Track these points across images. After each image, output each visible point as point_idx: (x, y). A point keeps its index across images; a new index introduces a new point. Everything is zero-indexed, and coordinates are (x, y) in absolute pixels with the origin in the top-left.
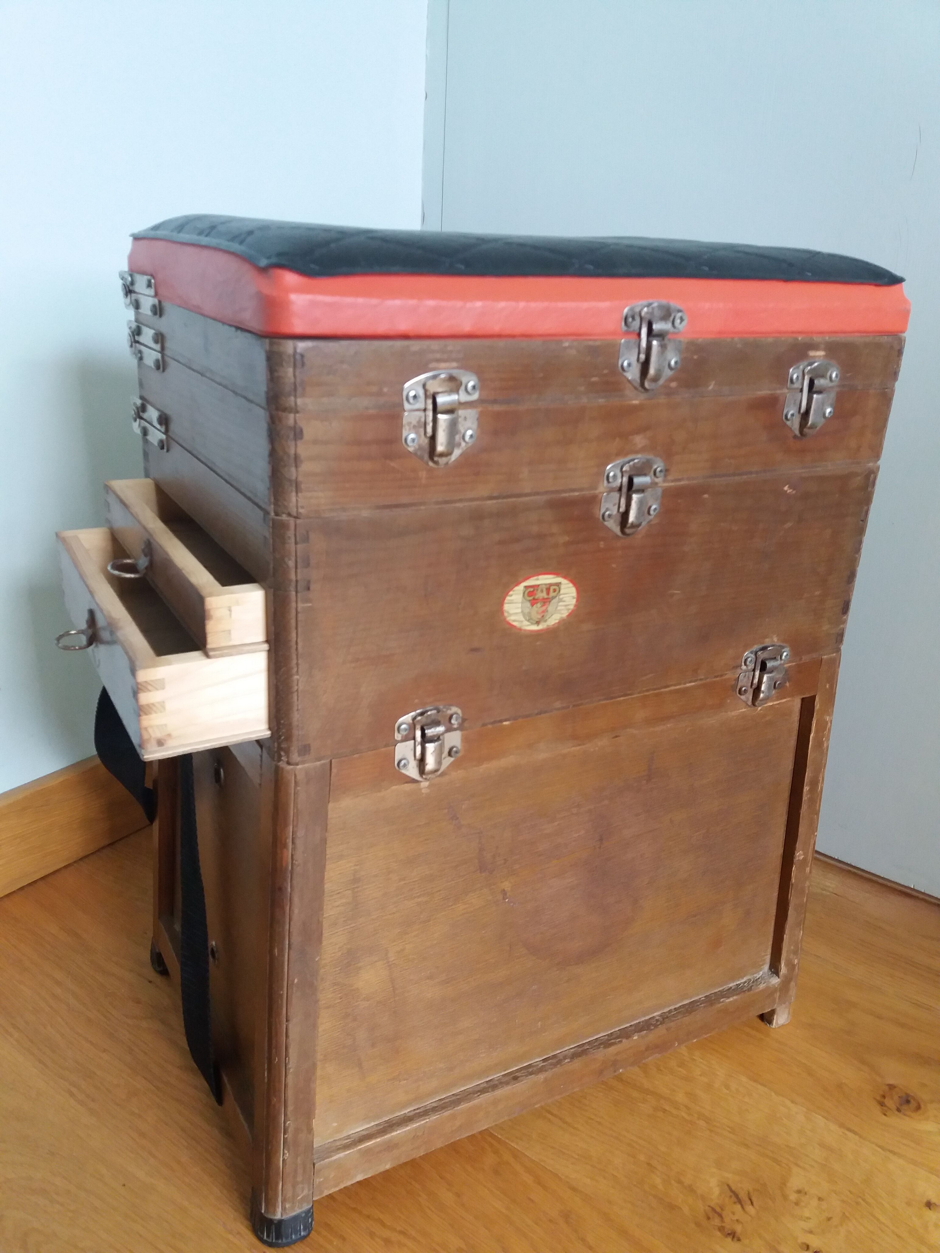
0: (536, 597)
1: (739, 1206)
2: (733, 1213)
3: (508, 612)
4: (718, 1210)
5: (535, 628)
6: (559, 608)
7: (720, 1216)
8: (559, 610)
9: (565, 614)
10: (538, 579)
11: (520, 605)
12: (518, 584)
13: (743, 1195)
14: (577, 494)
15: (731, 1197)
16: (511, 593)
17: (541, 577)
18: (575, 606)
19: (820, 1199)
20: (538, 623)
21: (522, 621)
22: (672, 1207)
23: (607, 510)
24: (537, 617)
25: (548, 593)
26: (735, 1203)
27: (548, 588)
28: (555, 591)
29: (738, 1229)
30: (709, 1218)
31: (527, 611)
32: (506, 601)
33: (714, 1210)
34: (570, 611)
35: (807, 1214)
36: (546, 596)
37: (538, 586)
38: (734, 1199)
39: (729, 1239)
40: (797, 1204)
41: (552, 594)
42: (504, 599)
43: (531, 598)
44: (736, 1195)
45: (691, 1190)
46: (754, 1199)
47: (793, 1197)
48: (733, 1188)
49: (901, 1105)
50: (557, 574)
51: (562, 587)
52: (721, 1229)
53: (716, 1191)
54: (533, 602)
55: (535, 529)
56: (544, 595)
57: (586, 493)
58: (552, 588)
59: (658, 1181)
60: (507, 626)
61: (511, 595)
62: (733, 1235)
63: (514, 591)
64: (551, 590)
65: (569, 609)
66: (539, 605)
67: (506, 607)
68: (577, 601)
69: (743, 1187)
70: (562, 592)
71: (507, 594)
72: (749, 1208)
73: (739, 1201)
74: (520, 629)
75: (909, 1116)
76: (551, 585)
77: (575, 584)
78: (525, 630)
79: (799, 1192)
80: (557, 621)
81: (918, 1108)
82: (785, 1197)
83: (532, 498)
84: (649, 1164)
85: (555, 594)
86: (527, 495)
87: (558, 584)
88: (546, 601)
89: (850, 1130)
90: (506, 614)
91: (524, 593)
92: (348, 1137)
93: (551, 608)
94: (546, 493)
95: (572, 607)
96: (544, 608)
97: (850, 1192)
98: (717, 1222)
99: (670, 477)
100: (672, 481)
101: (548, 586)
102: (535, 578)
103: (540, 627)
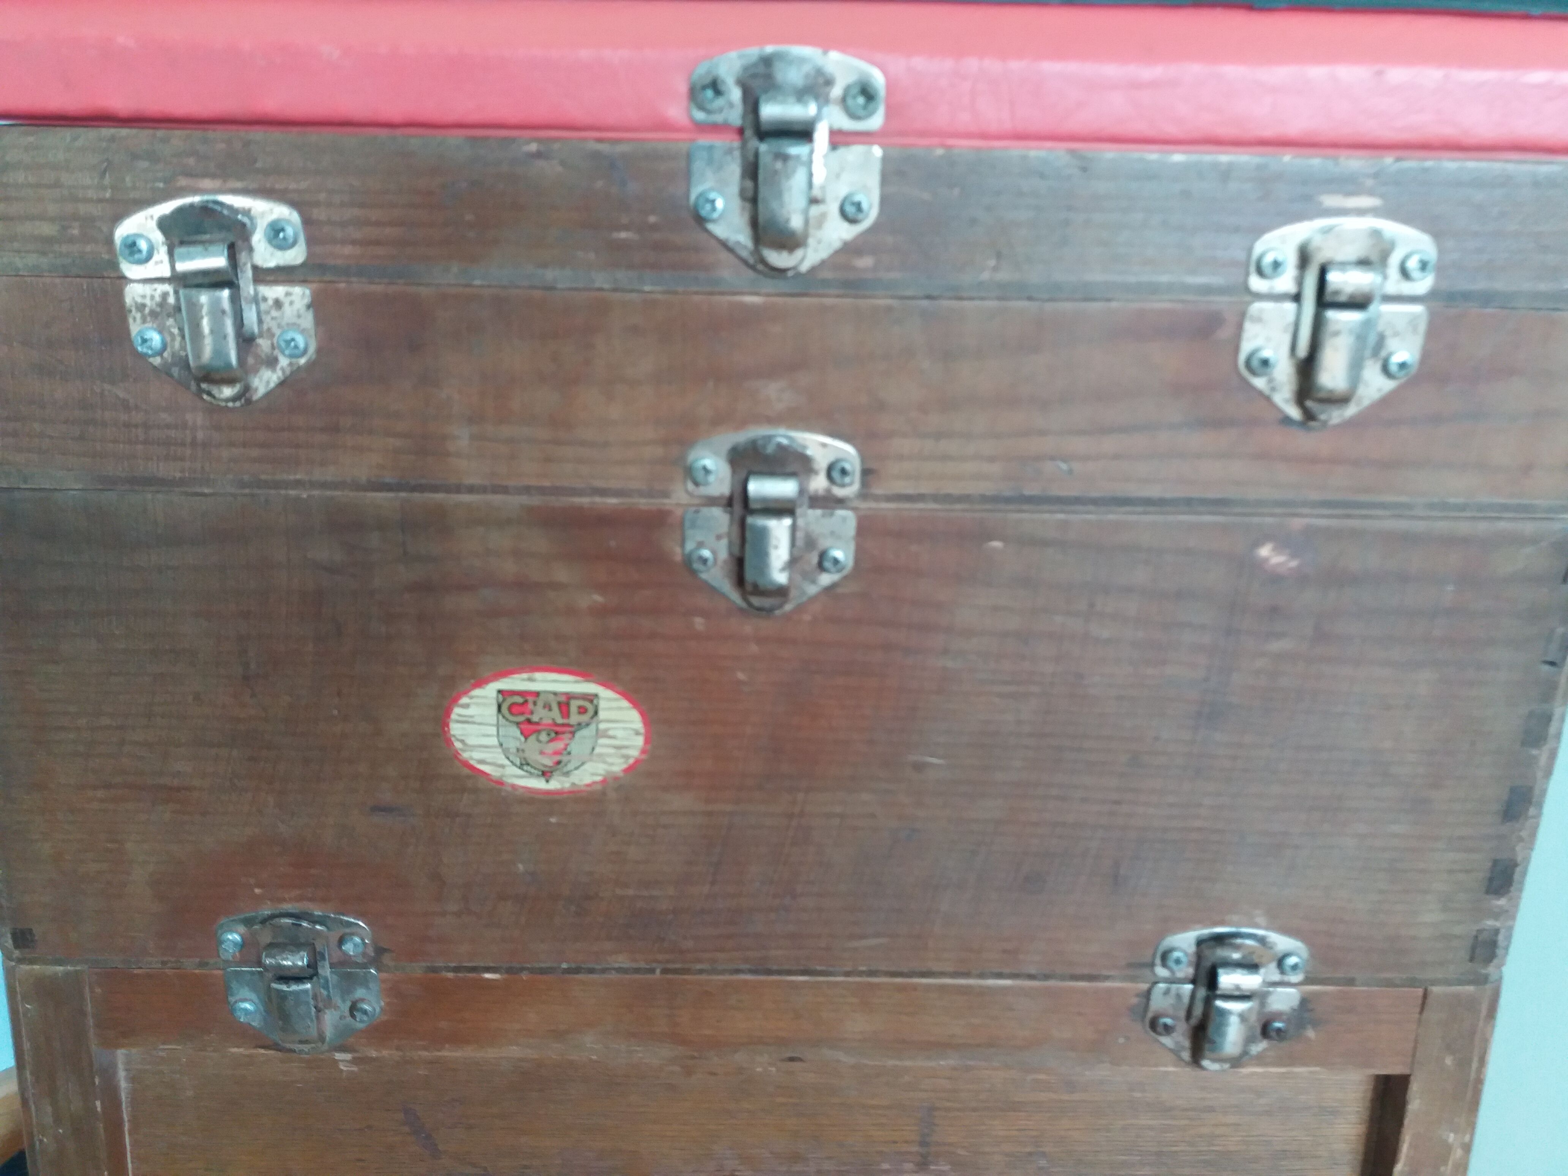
0: (535, 718)
3: (462, 741)
5: (539, 784)
6: (598, 750)
8: (600, 755)
9: (618, 766)
10: (530, 680)
11: (494, 730)
12: (480, 683)
14: (613, 501)
16: (464, 700)
17: (538, 675)
18: (643, 752)
20: (546, 774)
21: (503, 766)
23: (701, 545)
24: (540, 761)
25: (565, 713)
27: (565, 703)
28: (582, 710)
31: (512, 745)
32: (453, 716)
34: (631, 761)
36: (560, 721)
37: (537, 694)
41: (574, 718)
42: (448, 713)
43: (521, 719)
50: (585, 675)
51: (602, 704)
54: (529, 728)
55: (509, 568)
56: (556, 714)
57: (643, 503)
58: (574, 705)
60: (466, 771)
61: (466, 706)
63: (471, 698)
64: (573, 708)
65: (627, 757)
66: (543, 737)
67: (455, 729)
68: (647, 741)
70: (602, 715)
71: (455, 700)
74: (500, 783)
76: (570, 696)
77: (635, 704)
78: (514, 786)
80: (598, 778)
83: (490, 497)
85: (584, 718)
86: (471, 490)
87: (591, 698)
88: (560, 731)
90: (458, 745)
91: (499, 707)
93: (579, 745)
94: (527, 490)
95: (635, 753)
96: (559, 745)
99: (878, 491)
100: (889, 498)
101: (563, 699)
102: (525, 676)
103: (554, 784)
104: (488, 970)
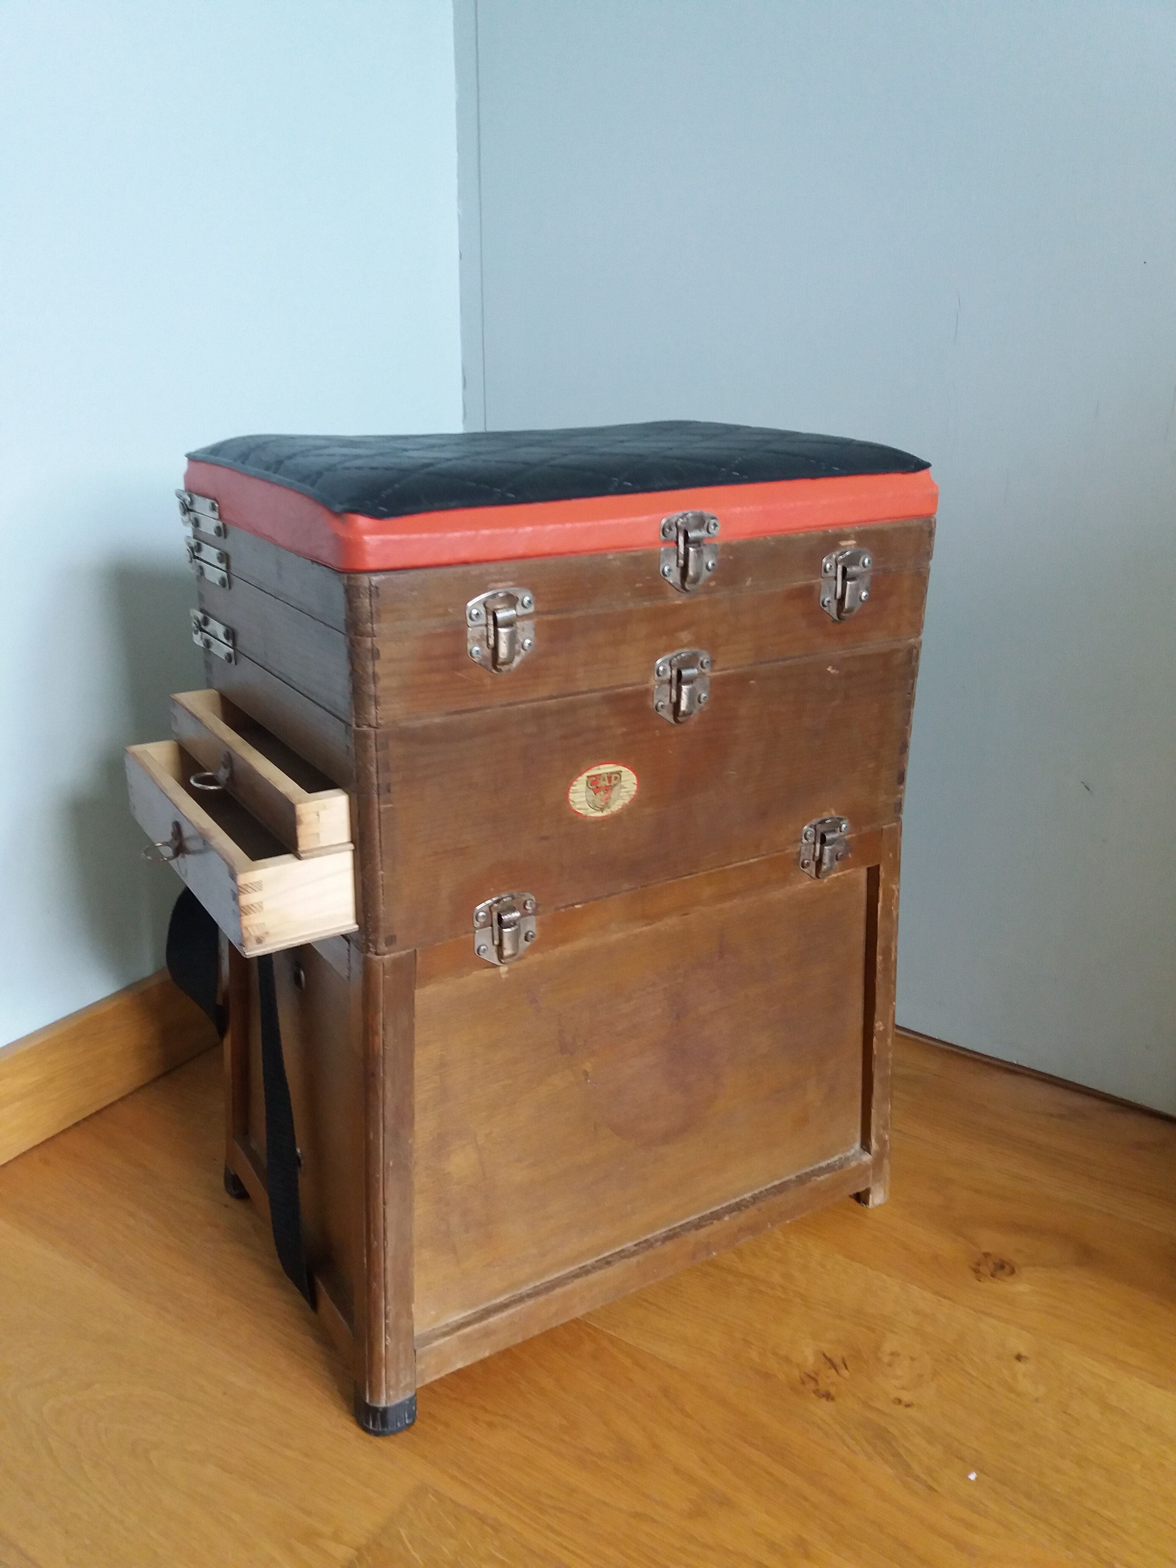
0: (599, 786)
1: (833, 1371)
2: (828, 1377)
3: (573, 802)
4: (813, 1375)
5: (599, 814)
6: (621, 794)
7: (816, 1381)
8: (621, 797)
9: (627, 800)
10: (599, 769)
11: (584, 794)
12: (580, 775)
13: (837, 1361)
14: (630, 688)
15: (826, 1363)
16: (575, 783)
17: (601, 767)
18: (637, 791)
19: (912, 1359)
20: (602, 810)
21: (586, 809)
22: (767, 1376)
23: (660, 701)
24: (600, 804)
25: (610, 781)
26: (830, 1368)
27: (609, 777)
28: (616, 778)
29: (833, 1390)
30: (803, 1383)
31: (591, 799)
32: (571, 791)
33: (809, 1376)
34: (632, 797)
35: (899, 1372)
36: (608, 784)
37: (600, 775)
38: (829, 1365)
39: (824, 1400)
40: (890, 1365)
41: (613, 782)
42: (569, 789)
43: (594, 787)
44: (830, 1361)
45: (787, 1360)
46: (848, 1364)
47: (886, 1359)
48: (828, 1355)
49: (995, 1270)
50: (616, 763)
51: (622, 774)
52: (816, 1392)
53: (811, 1359)
54: (596, 791)
55: (594, 723)
56: (606, 782)
57: (640, 687)
58: (613, 776)
59: (754, 1355)
60: (574, 814)
61: (575, 786)
62: (828, 1396)
63: (577, 781)
64: (613, 778)
65: (630, 795)
66: (602, 793)
67: (571, 796)
68: (638, 787)
69: (837, 1354)
70: (623, 779)
71: (571, 784)
72: (844, 1372)
73: (834, 1366)
74: (586, 816)
75: (1003, 1280)
76: (612, 773)
77: (634, 772)
78: (590, 817)
79: (892, 1354)
80: (620, 807)
81: (1013, 1272)
82: (879, 1360)
83: (589, 695)
84: (745, 1340)
85: (616, 782)
86: (584, 693)
87: (619, 773)
88: (608, 789)
89: (945, 1297)
90: (571, 803)
91: (587, 783)
92: (447, 1325)
93: (613, 794)
94: (602, 689)
95: (633, 793)
96: (607, 795)
97: (942, 1351)
98: (811, 1386)
99: (716, 668)
100: (719, 670)
101: (609, 775)
102: (596, 767)
103: (605, 813)
104: (577, 904)
